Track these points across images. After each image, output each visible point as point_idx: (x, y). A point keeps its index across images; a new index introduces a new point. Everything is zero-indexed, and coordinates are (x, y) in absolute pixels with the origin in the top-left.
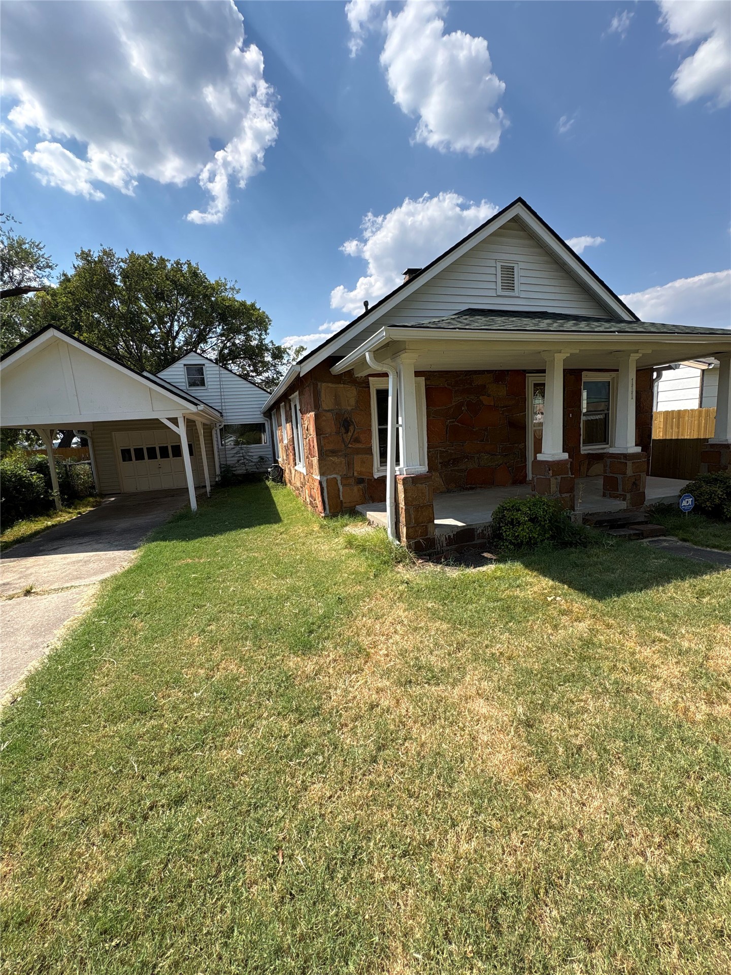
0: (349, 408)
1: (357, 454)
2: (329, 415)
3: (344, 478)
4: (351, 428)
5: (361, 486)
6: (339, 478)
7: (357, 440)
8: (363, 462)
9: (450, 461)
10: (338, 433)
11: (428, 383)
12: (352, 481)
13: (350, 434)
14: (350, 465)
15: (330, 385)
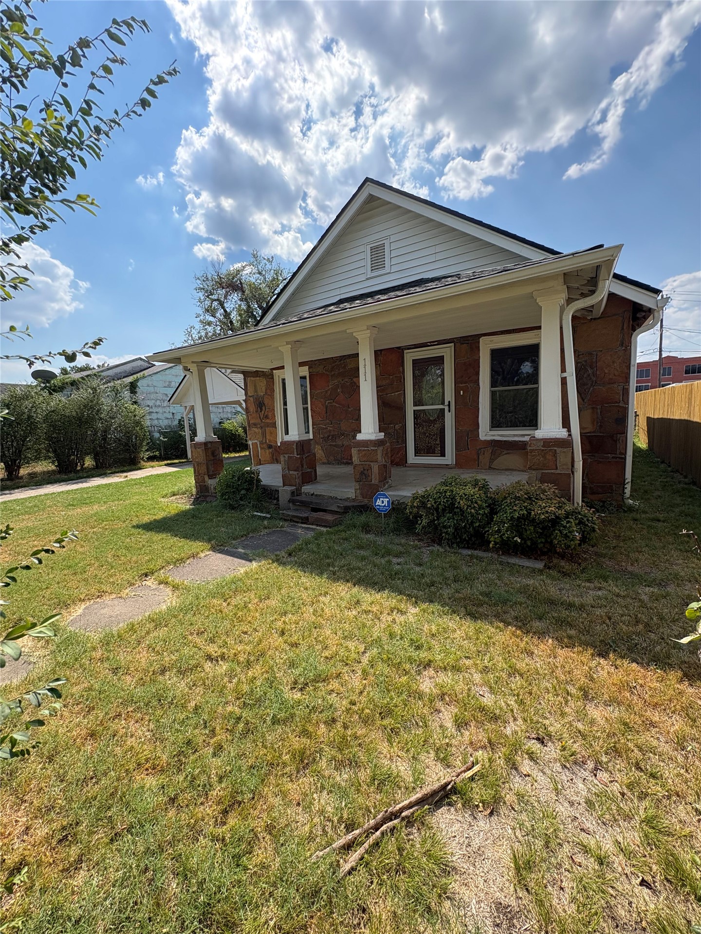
0: (262, 394)
1: (268, 426)
2: (251, 399)
3: (261, 443)
4: (264, 408)
5: (271, 450)
6: (258, 444)
7: (267, 417)
8: (271, 433)
9: (329, 436)
10: (256, 412)
11: (311, 370)
12: (265, 446)
13: (263, 412)
14: (264, 434)
15: (252, 379)
